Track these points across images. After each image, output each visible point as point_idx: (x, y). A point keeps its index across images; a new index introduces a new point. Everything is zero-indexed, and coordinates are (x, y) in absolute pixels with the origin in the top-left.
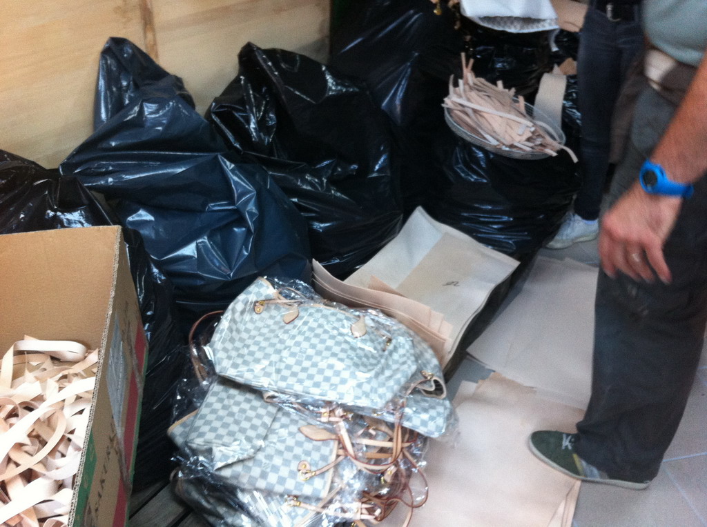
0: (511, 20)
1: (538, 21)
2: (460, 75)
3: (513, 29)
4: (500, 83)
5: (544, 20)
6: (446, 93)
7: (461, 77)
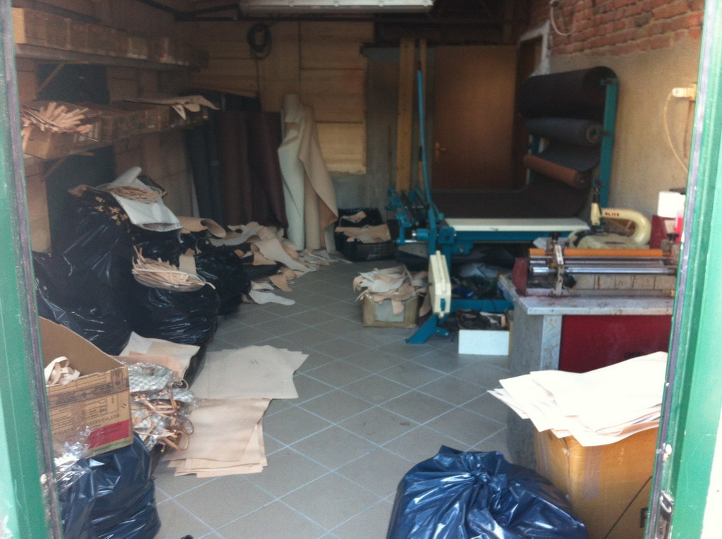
0: (157, 224)
1: (171, 224)
2: (136, 258)
3: (160, 230)
4: (160, 259)
5: (174, 224)
6: (132, 267)
7: (138, 258)
